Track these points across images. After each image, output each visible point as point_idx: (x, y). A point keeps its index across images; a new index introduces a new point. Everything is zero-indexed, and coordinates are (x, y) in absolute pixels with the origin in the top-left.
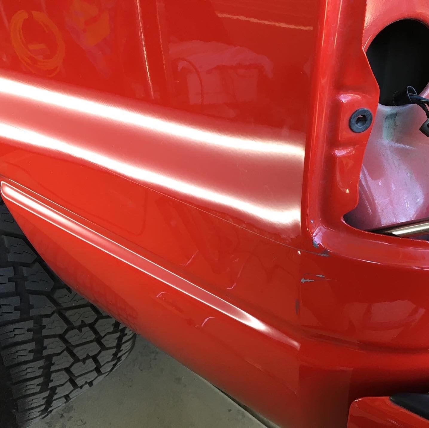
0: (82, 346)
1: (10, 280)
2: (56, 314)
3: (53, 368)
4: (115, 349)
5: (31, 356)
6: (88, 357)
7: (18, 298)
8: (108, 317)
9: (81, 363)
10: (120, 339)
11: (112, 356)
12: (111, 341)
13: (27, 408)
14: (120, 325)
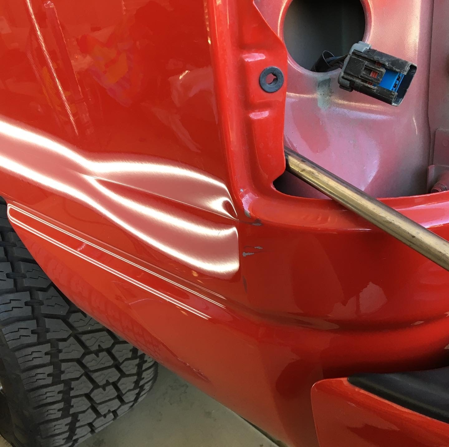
0: (101, 372)
1: (27, 304)
2: (72, 338)
3: (72, 393)
4: (136, 377)
5: (49, 380)
6: (108, 383)
7: (34, 321)
8: (125, 342)
9: (101, 389)
10: (140, 366)
11: (133, 383)
12: (130, 367)
13: (50, 434)
14: (139, 351)
